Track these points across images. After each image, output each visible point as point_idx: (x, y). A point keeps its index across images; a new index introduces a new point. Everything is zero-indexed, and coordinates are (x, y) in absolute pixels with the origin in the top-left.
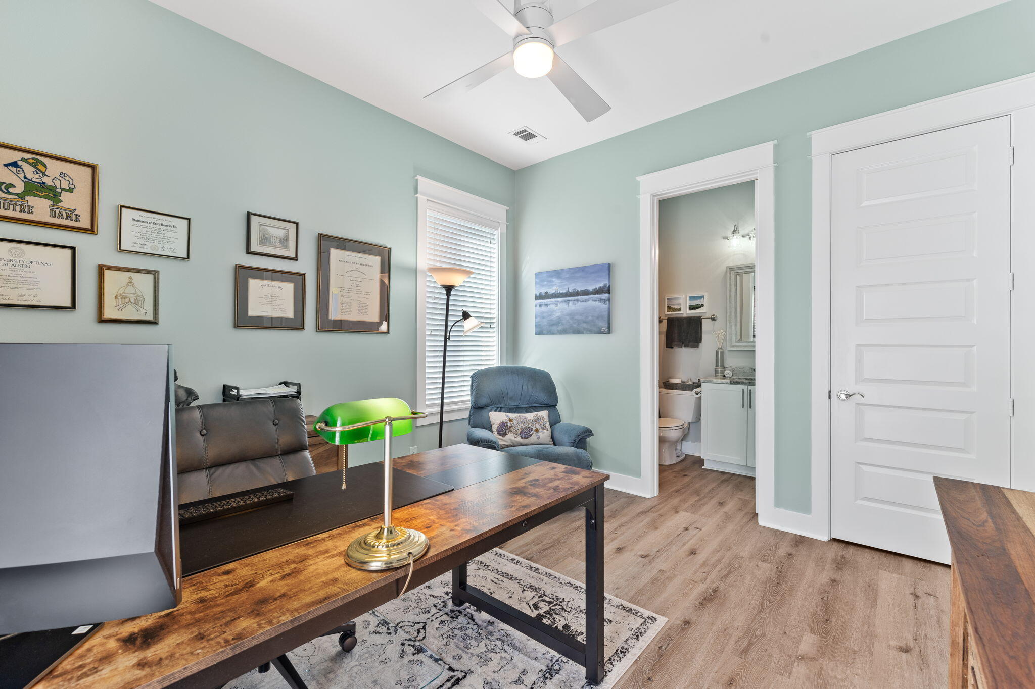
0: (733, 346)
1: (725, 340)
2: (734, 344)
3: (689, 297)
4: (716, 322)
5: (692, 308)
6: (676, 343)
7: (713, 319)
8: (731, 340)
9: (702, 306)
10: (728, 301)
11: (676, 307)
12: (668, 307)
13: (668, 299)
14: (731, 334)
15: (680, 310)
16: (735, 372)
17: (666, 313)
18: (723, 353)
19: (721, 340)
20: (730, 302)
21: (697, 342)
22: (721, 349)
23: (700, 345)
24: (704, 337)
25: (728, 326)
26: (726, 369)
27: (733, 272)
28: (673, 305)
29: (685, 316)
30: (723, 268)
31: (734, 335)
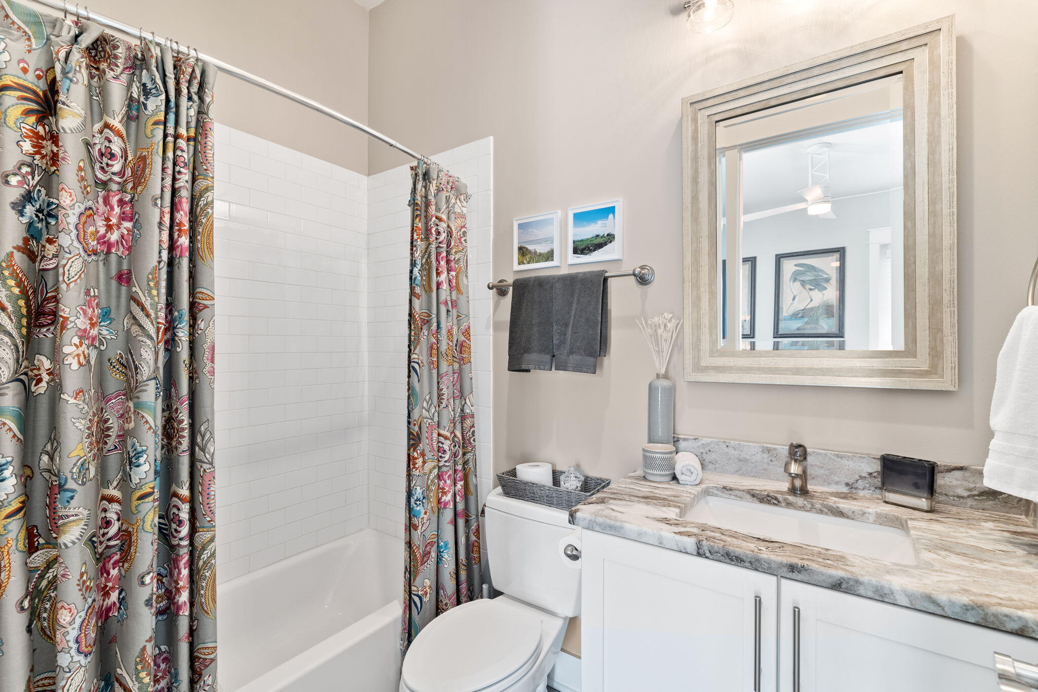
0: (706, 369)
1: (677, 345)
2: (706, 361)
3: (575, 214)
4: (651, 289)
5: (581, 249)
6: (534, 356)
7: (642, 280)
8: (697, 346)
9: (610, 238)
10: (687, 215)
11: (542, 249)
12: (520, 249)
13: (521, 226)
14: (697, 327)
15: (549, 256)
16: (713, 456)
17: (517, 267)
18: (671, 392)
19: (666, 347)
20: (696, 219)
21: (591, 355)
22: (666, 376)
23: (606, 361)
24: (616, 335)
25: (688, 301)
26: (682, 445)
27: (702, 116)
28: (532, 242)
29: (564, 271)
30: (673, 109)
31: (707, 331)
